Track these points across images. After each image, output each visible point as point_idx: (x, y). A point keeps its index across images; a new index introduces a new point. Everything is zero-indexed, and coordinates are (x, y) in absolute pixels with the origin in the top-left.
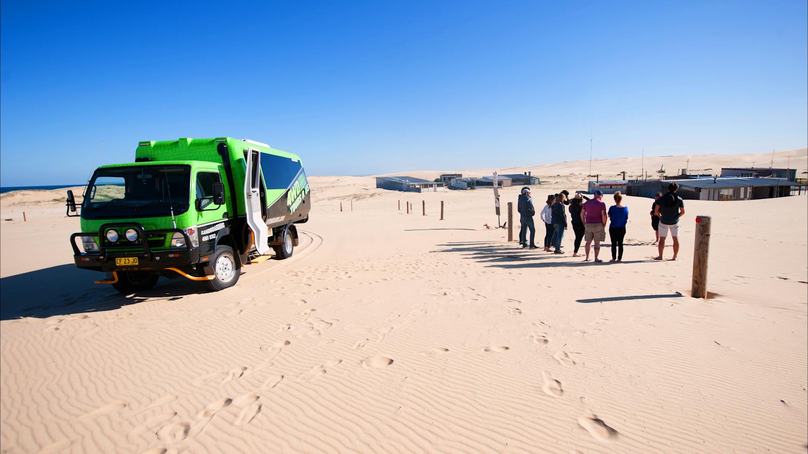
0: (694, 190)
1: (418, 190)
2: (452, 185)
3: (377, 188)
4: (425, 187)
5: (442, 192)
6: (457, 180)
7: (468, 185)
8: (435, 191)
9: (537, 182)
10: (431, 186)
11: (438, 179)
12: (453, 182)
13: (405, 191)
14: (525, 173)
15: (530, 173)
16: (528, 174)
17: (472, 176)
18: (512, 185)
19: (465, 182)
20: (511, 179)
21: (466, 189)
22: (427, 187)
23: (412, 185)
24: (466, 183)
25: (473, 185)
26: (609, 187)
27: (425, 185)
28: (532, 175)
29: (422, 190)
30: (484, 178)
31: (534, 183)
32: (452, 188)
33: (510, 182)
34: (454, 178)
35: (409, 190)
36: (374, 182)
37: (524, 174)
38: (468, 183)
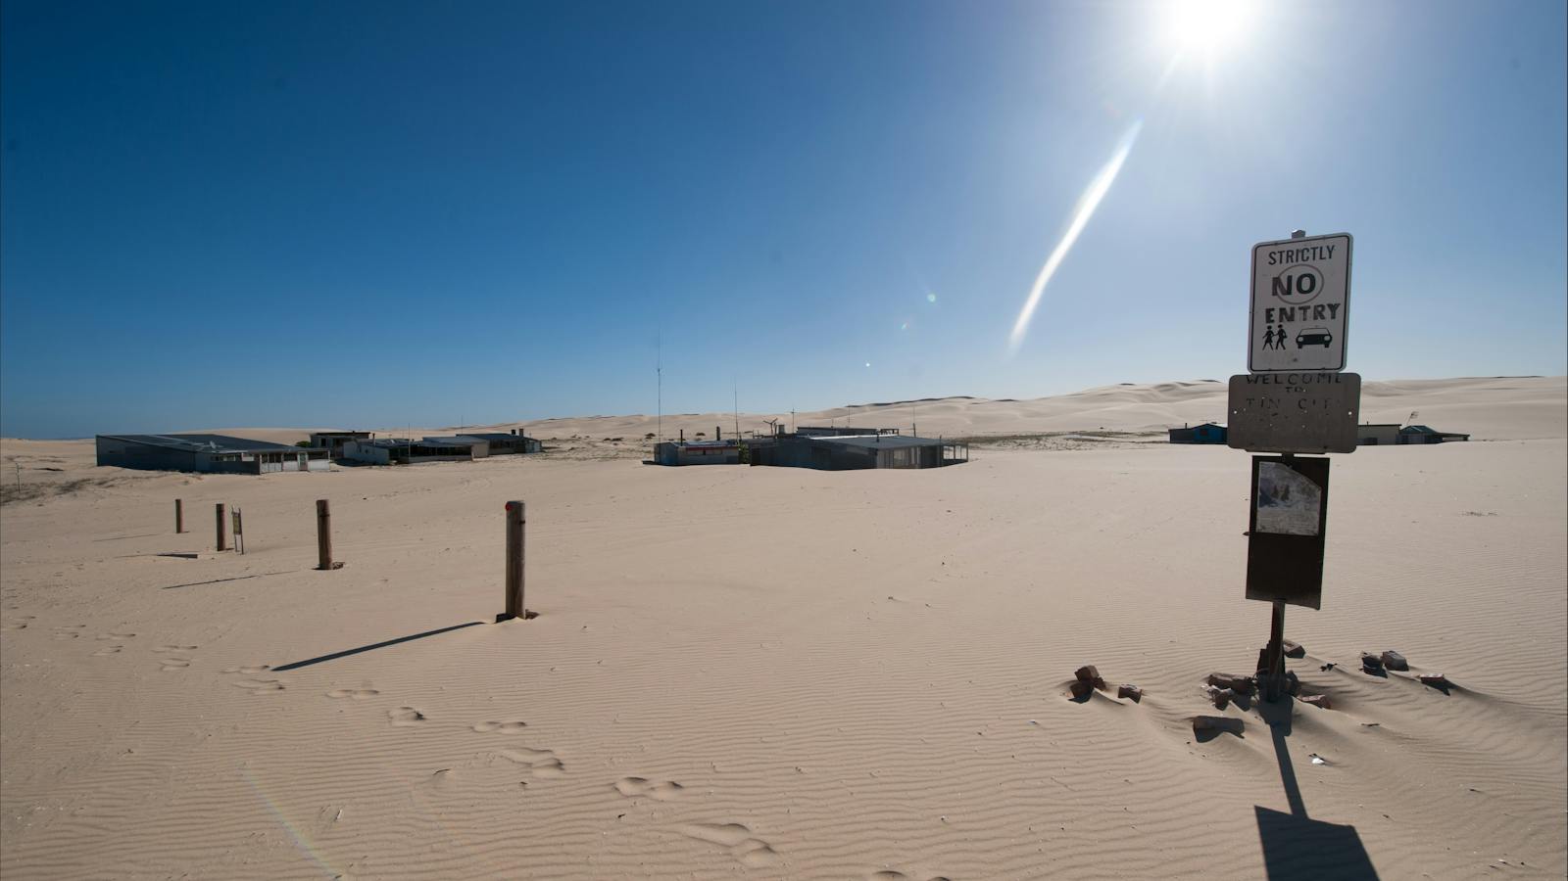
0: (867, 453)
1: (252, 469)
2: (346, 455)
3: (99, 465)
4: (272, 461)
5: (325, 470)
6: (359, 445)
7: (391, 455)
8: (303, 468)
9: (537, 447)
10: (292, 457)
11: (305, 442)
12: (348, 449)
13: (204, 472)
14: (514, 432)
15: (521, 431)
16: (517, 433)
17: (398, 435)
18: (491, 454)
19: (384, 447)
20: (488, 442)
21: (388, 465)
22: (279, 461)
23: (229, 456)
24: (387, 451)
25: (403, 455)
26: (701, 452)
27: (272, 455)
28: (526, 435)
29: (263, 467)
30: (425, 439)
31: (533, 449)
32: (343, 461)
33: (485, 447)
34: (349, 440)
35: (217, 466)
36: (90, 449)
37: (510, 433)
38: (390, 450)
